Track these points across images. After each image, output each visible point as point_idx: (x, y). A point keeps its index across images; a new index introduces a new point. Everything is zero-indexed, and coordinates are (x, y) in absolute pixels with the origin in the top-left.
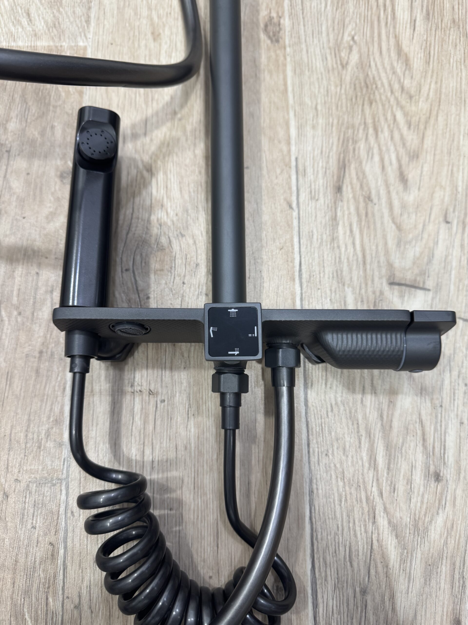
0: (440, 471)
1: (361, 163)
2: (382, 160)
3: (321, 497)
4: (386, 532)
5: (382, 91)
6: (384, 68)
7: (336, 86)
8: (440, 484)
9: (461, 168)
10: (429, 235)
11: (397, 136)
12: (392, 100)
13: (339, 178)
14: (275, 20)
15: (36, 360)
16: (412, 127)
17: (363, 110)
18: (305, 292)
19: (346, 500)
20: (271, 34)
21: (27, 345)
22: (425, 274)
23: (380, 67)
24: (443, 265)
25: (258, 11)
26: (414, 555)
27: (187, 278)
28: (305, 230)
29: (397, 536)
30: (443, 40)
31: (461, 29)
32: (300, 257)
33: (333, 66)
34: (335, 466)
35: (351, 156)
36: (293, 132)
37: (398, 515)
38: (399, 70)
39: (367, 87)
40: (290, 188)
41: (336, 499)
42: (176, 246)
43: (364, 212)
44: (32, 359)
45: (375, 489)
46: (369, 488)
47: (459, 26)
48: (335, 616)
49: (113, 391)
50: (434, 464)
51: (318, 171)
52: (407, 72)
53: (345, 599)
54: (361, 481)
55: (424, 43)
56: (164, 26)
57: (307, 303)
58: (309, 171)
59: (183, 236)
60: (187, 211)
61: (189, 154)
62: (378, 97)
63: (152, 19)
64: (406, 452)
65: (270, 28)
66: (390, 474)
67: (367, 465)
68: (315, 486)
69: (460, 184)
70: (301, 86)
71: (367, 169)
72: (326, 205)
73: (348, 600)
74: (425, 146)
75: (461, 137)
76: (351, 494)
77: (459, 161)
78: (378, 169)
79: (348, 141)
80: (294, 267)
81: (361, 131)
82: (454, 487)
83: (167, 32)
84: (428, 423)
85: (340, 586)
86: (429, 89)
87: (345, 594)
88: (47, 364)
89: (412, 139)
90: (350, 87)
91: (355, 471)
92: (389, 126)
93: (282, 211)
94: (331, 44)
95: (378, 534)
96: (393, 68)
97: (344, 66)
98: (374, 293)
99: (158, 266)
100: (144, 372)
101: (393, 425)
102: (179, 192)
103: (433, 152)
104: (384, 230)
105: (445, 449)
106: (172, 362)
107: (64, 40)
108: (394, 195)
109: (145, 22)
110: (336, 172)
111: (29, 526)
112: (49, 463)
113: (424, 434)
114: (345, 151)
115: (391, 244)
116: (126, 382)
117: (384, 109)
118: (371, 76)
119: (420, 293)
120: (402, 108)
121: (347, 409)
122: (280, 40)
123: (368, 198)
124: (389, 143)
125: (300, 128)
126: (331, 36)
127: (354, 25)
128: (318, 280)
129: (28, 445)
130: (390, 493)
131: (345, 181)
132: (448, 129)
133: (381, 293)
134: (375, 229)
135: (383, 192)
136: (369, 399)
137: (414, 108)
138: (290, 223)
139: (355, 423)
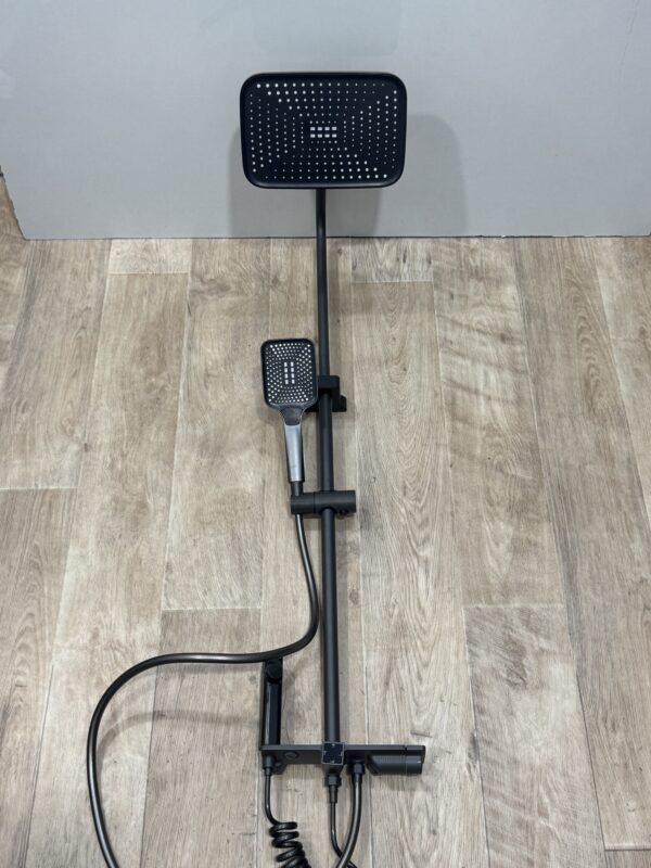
0: (436, 830)
1: (398, 669)
2: (409, 668)
4: (409, 860)
5: (410, 629)
6: (412, 617)
7: (387, 628)
8: (436, 836)
9: (450, 671)
10: (432, 708)
11: (417, 655)
12: (415, 634)
13: (387, 678)
14: (356, 591)
16: (425, 649)
17: (400, 641)
18: (370, 738)
19: (389, 844)
20: (354, 599)
22: (430, 729)
23: (410, 617)
24: (439, 724)
25: (347, 586)
27: (312, 731)
28: (370, 705)
29: (414, 861)
30: (443, 599)
31: (453, 593)
32: (368, 721)
33: (385, 616)
35: (393, 666)
36: (364, 653)
37: (415, 851)
38: (419, 618)
39: (403, 628)
40: (363, 684)
42: (306, 715)
43: (400, 696)
45: (403, 838)
46: (401, 837)
47: (452, 591)
49: (278, 790)
50: (433, 826)
51: (377, 674)
52: (423, 619)
54: (397, 834)
55: (433, 601)
58: (373, 674)
59: (310, 709)
60: (312, 696)
61: (313, 666)
62: (408, 633)
63: (293, 593)
64: (419, 820)
65: (353, 596)
66: (411, 831)
67: (399, 826)
69: (449, 680)
70: (369, 628)
71: (402, 672)
72: (381, 692)
74: (432, 660)
75: (451, 654)
76: (392, 840)
77: (449, 667)
78: (407, 674)
79: (392, 658)
80: (365, 725)
81: (399, 652)
82: (442, 837)
84: (430, 806)
86: (435, 627)
89: (425, 657)
90: (394, 628)
91: (394, 829)
92: (413, 650)
93: (359, 696)
94: (384, 604)
95: (405, 860)
96: (416, 617)
97: (391, 616)
98: (404, 737)
100: (292, 779)
101: (412, 807)
102: (308, 687)
103: (436, 663)
104: (410, 706)
105: (438, 819)
106: (305, 775)
107: (249, 606)
108: (415, 687)
109: (289, 595)
110: (386, 674)
111: (240, 856)
113: (428, 811)
114: (391, 664)
115: (413, 713)
116: (283, 784)
117: (411, 640)
118: (405, 621)
119: (427, 739)
120: (420, 639)
121: (390, 797)
122: (358, 603)
123: (402, 689)
124: (413, 659)
125: (368, 652)
126: (384, 600)
127: (396, 593)
129: (238, 816)
130: (411, 840)
131: (390, 680)
132: (444, 650)
133: (408, 738)
134: (405, 705)
135: (409, 685)
136: (401, 793)
137: (426, 639)
138: (363, 702)
139: (394, 805)
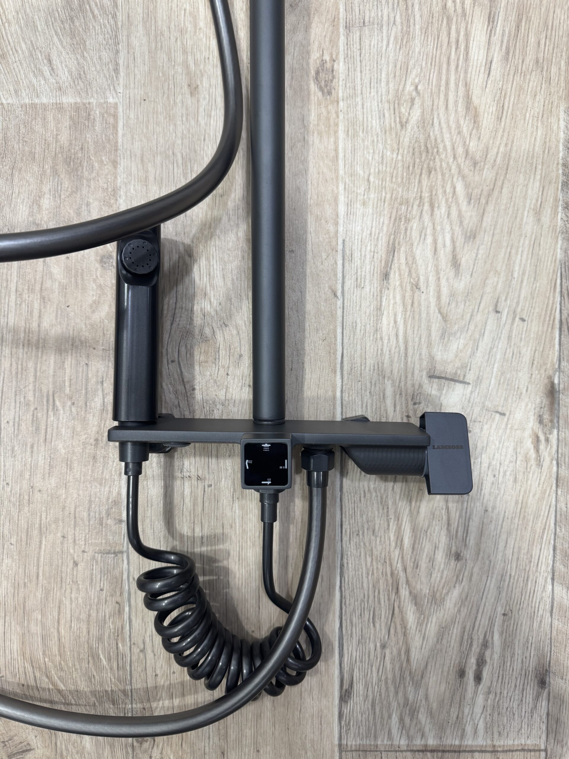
0: (461, 552)
1: (412, 245)
2: (435, 242)
3: (350, 569)
4: (406, 601)
5: (443, 156)
6: (449, 127)
7: (393, 151)
8: (460, 562)
9: (520, 250)
10: (476, 326)
11: (454, 212)
12: (454, 167)
13: (387, 262)
14: (328, 65)
15: (93, 447)
16: (472, 201)
17: (420, 182)
18: (346, 384)
19: (373, 574)
20: (323, 84)
21: (82, 433)
22: (466, 367)
23: (444, 126)
24: (486, 358)
25: (308, 53)
26: (430, 620)
27: (231, 369)
28: (349, 320)
29: (416, 604)
30: (521, 88)
31: (544, 73)
32: (343, 348)
33: (391, 125)
34: (364, 544)
35: (402, 237)
36: (342, 209)
37: (418, 587)
38: (465, 130)
39: (428, 152)
40: (336, 275)
41: (364, 572)
42: (219, 337)
43: (410, 302)
44: (89, 447)
45: (399, 565)
46: (395, 564)
47: (543, 68)
48: (358, 663)
49: (164, 476)
50: (456, 546)
51: (365, 255)
52: (474, 131)
53: (367, 651)
54: (388, 558)
55: (499, 92)
56: (202, 75)
57: (347, 395)
58: (357, 255)
59: (226, 326)
60: (230, 300)
62: (438, 164)
63: (188, 67)
64: (431, 535)
65: (322, 75)
66: (415, 553)
67: (393, 544)
68: (345, 561)
69: (517, 268)
70: (354, 151)
71: (418, 252)
72: (372, 294)
73: (369, 652)
74: (484, 224)
75: (526, 213)
76: (377, 568)
77: (519, 241)
78: (429, 253)
79: (400, 219)
80: (336, 359)
81: (415, 207)
82: (472, 565)
83: (205, 83)
84: (455, 509)
85: (363, 641)
86: (497, 153)
87: (367, 648)
88: (103, 451)
89: (471, 216)
90: (408, 152)
91: (382, 549)
92: (447, 200)
93: (326, 300)
94: (390, 97)
95: (400, 602)
96: (458, 126)
97: (403, 125)
98: (413, 385)
99: (202, 358)
100: (193, 460)
101: (420, 511)
102: (222, 279)
103: (492, 232)
104: (429, 321)
105: (467, 533)
106: (217, 451)
107: (92, 96)
108: (443, 282)
109: (180, 70)
110: (384, 256)
111: (98, 589)
112: (111, 538)
113: (449, 520)
114: (396, 233)
115: (435, 335)
116: (176, 468)
117: (443, 179)
118: (432, 138)
119: (459, 387)
120: (464, 177)
121: (379, 495)
122: (333, 91)
123: (416, 286)
124: (446, 220)
125: (349, 204)
126: (391, 85)
127: (419, 70)
128: (359, 372)
129: (91, 523)
130: (413, 569)
131: (393, 266)
132: (512, 204)
133: (420, 386)
134: (420, 320)
135: (432, 279)
137: (477, 178)
138: (334, 312)
139: (385, 508)
